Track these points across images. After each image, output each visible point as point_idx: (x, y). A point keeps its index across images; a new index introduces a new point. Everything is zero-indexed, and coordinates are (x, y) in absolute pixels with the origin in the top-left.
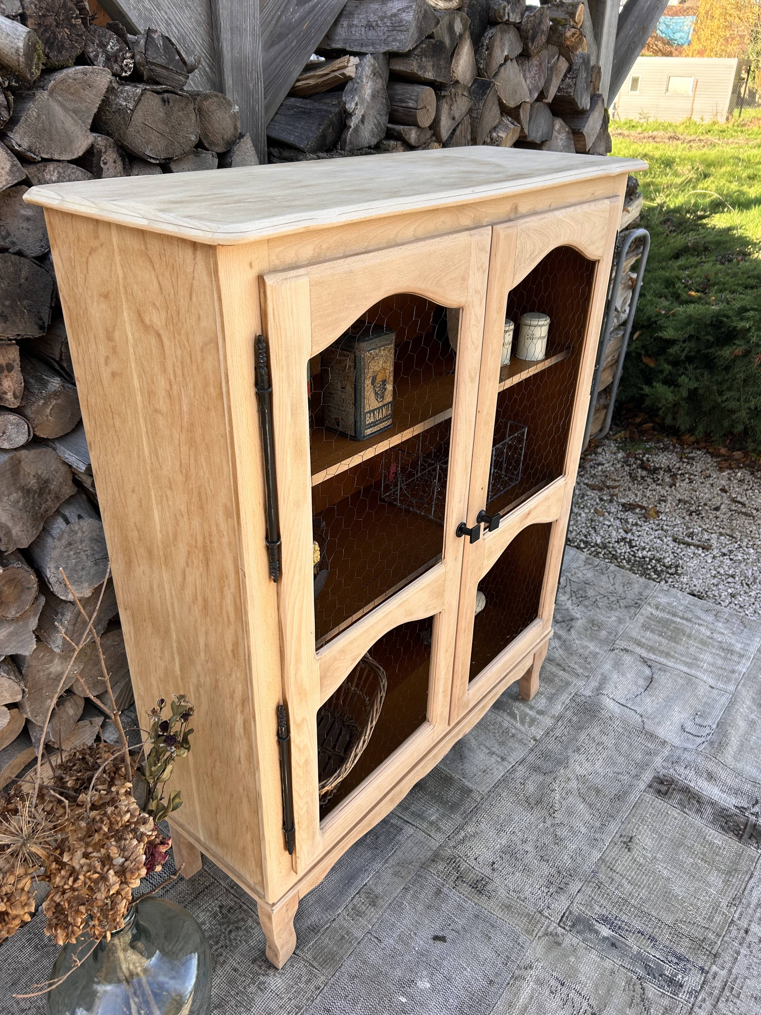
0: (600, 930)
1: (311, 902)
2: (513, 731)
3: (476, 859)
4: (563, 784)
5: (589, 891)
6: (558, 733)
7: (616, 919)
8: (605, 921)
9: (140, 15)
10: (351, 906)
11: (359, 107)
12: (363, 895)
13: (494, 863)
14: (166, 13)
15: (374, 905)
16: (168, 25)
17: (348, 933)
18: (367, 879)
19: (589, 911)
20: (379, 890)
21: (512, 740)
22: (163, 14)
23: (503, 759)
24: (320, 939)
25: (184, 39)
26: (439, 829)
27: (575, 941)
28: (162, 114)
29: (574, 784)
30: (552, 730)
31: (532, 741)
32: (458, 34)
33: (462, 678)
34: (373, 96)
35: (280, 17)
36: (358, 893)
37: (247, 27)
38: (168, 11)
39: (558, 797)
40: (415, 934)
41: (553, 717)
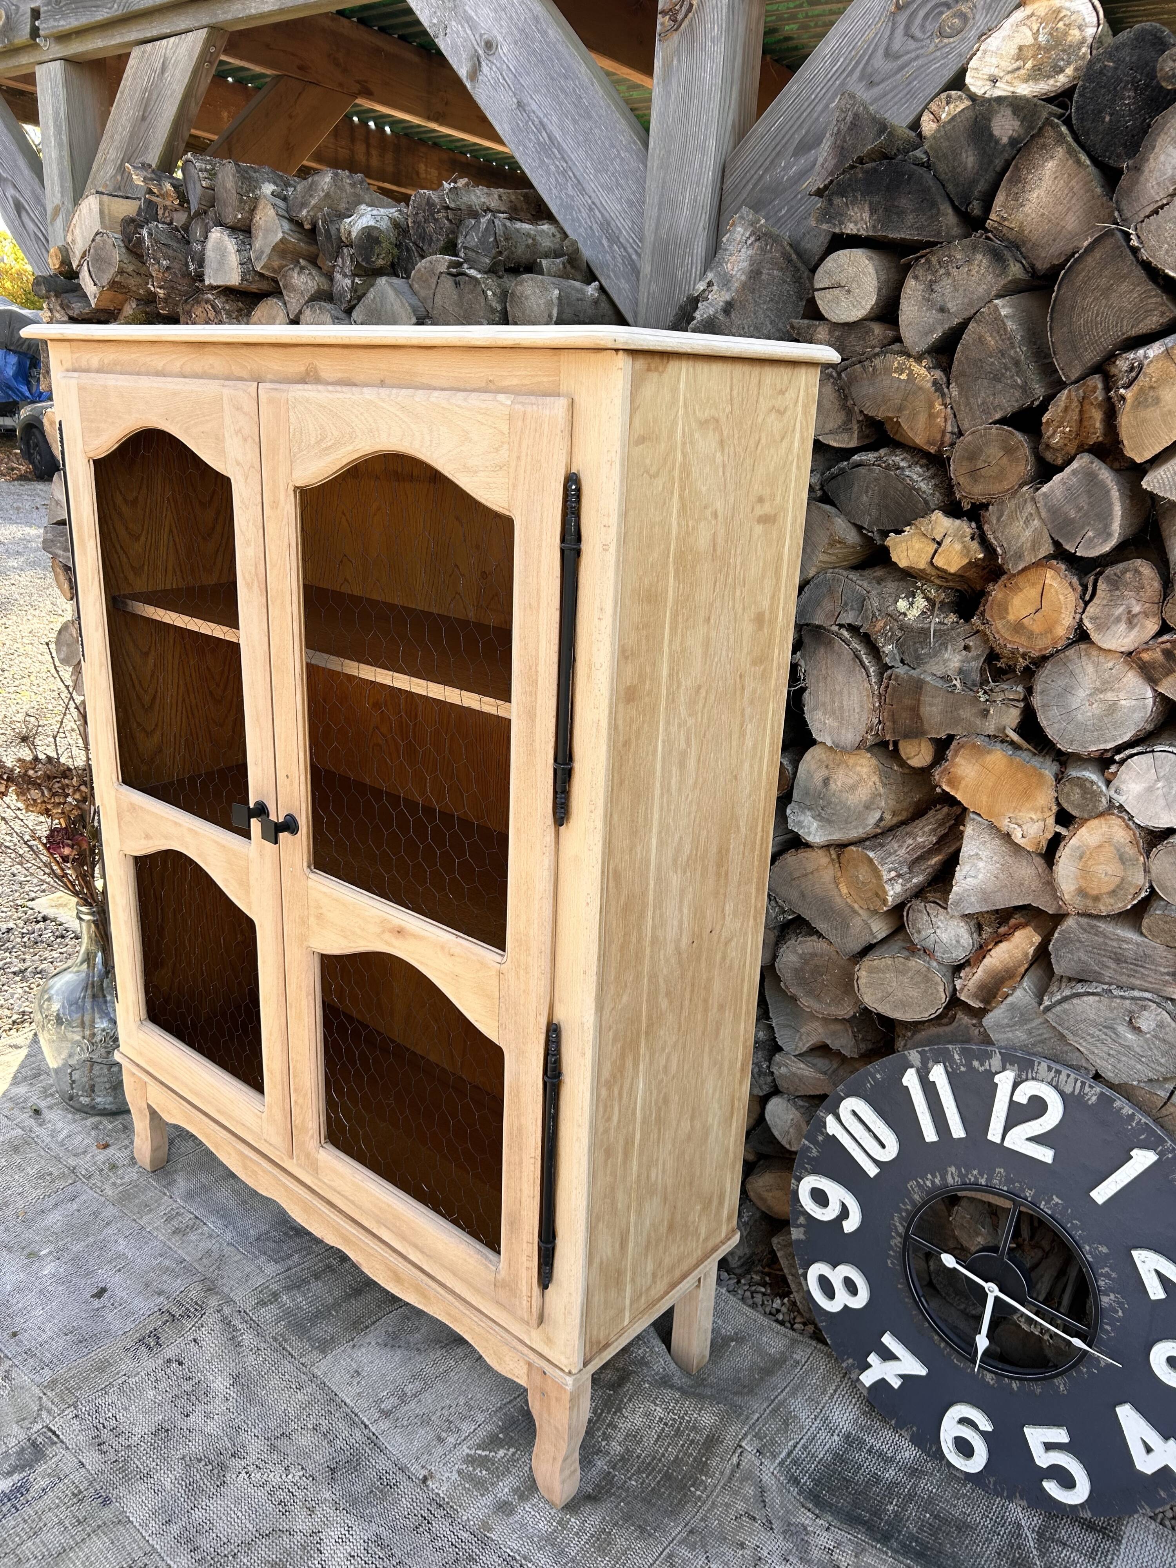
0: (10, 1479)
1: (203, 1180)
2: (451, 1440)
3: (195, 1340)
4: (300, 1494)
5: (76, 1477)
6: (440, 1526)
7: (14, 1506)
8: (18, 1489)
9: (561, 204)
10: (182, 1211)
11: (715, 288)
12: (191, 1223)
13: (181, 1364)
14: (590, 197)
15: (174, 1232)
16: (591, 209)
17: (151, 1210)
18: (212, 1225)
19: (45, 1470)
20: (193, 1237)
21: (431, 1435)
22: (587, 197)
23: (386, 1414)
24: (156, 1188)
25: (608, 224)
26: (262, 1303)
27: (12, 1442)
28: (455, 297)
29: (302, 1523)
30: (447, 1515)
31: (424, 1472)
32: (1005, 140)
33: (296, 1090)
34: (754, 274)
35: (761, 177)
36: (196, 1217)
37: (684, 198)
38: (593, 195)
39: (275, 1478)
40: (119, 1270)
41: (486, 1526)
